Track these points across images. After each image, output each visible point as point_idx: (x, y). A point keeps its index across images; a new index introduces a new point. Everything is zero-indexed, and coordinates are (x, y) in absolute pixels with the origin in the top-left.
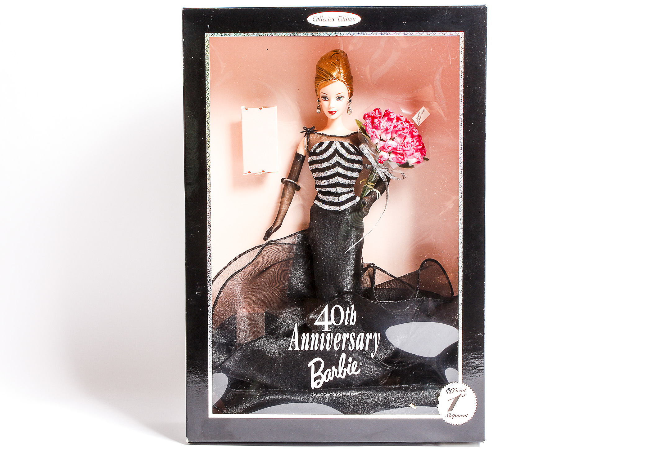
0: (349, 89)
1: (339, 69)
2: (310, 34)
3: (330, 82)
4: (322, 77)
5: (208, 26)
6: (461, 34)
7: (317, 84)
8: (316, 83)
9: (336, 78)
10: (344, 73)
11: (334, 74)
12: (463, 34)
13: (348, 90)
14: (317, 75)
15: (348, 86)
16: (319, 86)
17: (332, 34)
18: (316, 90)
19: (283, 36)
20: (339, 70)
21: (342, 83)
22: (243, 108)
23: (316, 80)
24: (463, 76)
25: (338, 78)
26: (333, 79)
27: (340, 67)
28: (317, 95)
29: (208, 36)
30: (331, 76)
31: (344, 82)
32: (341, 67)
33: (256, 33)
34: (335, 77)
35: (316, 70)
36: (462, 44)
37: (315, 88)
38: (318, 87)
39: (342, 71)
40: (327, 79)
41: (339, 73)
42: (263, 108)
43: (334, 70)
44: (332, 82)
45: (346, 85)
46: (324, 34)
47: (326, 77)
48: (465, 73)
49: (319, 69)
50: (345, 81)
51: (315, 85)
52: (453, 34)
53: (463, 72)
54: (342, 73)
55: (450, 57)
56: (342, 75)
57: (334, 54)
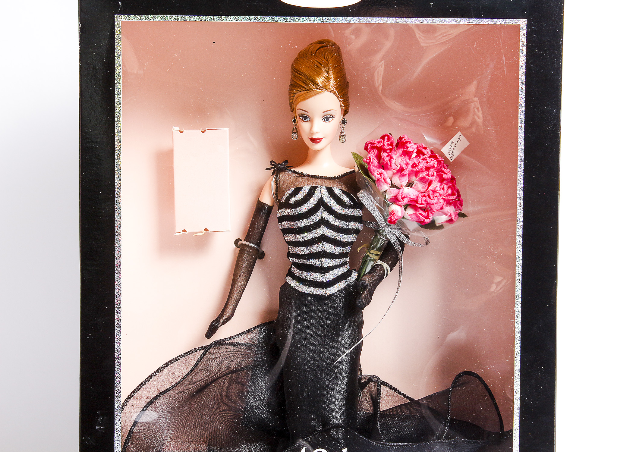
0: (343, 103)
1: (328, 72)
2: (281, 20)
3: (312, 93)
4: (300, 85)
5: (120, 3)
6: (522, 23)
7: (292, 96)
8: (290, 94)
9: (322, 88)
10: (336, 79)
11: (320, 80)
12: (526, 22)
13: (341, 106)
14: (292, 81)
15: (340, 99)
16: (295, 98)
17: (317, 20)
18: (291, 104)
19: (239, 21)
20: (326, 75)
21: (332, 94)
22: (176, 129)
23: (291, 90)
24: (524, 89)
25: (325, 87)
26: (317, 89)
27: (329, 69)
28: (292, 111)
29: (120, 20)
30: (315, 83)
31: (335, 93)
32: (331, 69)
33: (196, 17)
34: (320, 85)
35: (292, 72)
36: (523, 39)
37: (290, 100)
38: (294, 100)
39: (332, 76)
40: (307, 88)
41: (328, 79)
42: (206, 130)
43: (319, 74)
44: (317, 93)
45: (338, 97)
46: (304, 20)
47: (307, 85)
48: (528, 84)
49: (295, 71)
50: (337, 91)
51: (290, 97)
52: (510, 22)
53: (524, 82)
54: (332, 79)
55: (504, 59)
56: (332, 82)
57: (319, 48)
